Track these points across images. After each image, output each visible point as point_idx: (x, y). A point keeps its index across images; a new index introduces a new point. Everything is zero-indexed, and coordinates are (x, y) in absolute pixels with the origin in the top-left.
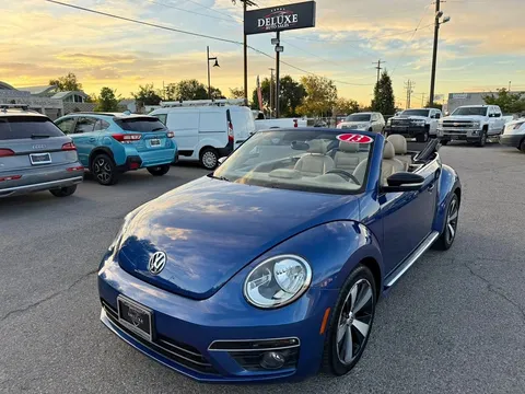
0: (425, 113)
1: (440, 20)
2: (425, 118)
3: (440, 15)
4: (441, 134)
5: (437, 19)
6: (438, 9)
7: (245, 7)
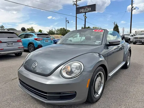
0: (129, 35)
1: (133, 9)
2: (129, 36)
3: (133, 7)
4: (134, 41)
5: (132, 8)
6: (132, 6)
7: (76, 7)
